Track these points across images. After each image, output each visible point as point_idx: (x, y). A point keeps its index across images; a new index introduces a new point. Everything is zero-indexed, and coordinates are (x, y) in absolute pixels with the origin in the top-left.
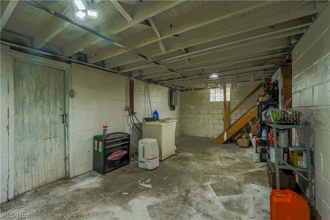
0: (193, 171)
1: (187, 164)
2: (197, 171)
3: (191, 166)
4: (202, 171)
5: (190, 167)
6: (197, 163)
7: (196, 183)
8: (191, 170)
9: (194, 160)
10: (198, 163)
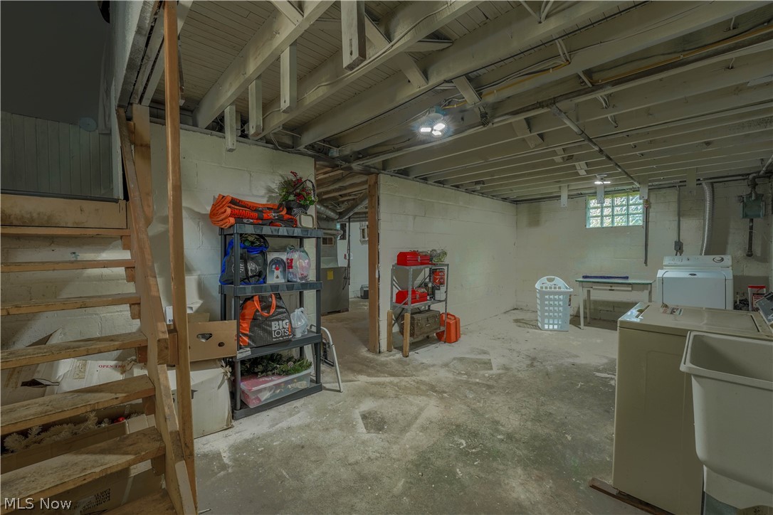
0: (519, 395)
1: (537, 419)
2: (508, 393)
3: (523, 411)
4: (495, 392)
5: (526, 407)
6: (503, 420)
7: (516, 373)
8: (524, 397)
9: (510, 437)
10: (497, 423)
